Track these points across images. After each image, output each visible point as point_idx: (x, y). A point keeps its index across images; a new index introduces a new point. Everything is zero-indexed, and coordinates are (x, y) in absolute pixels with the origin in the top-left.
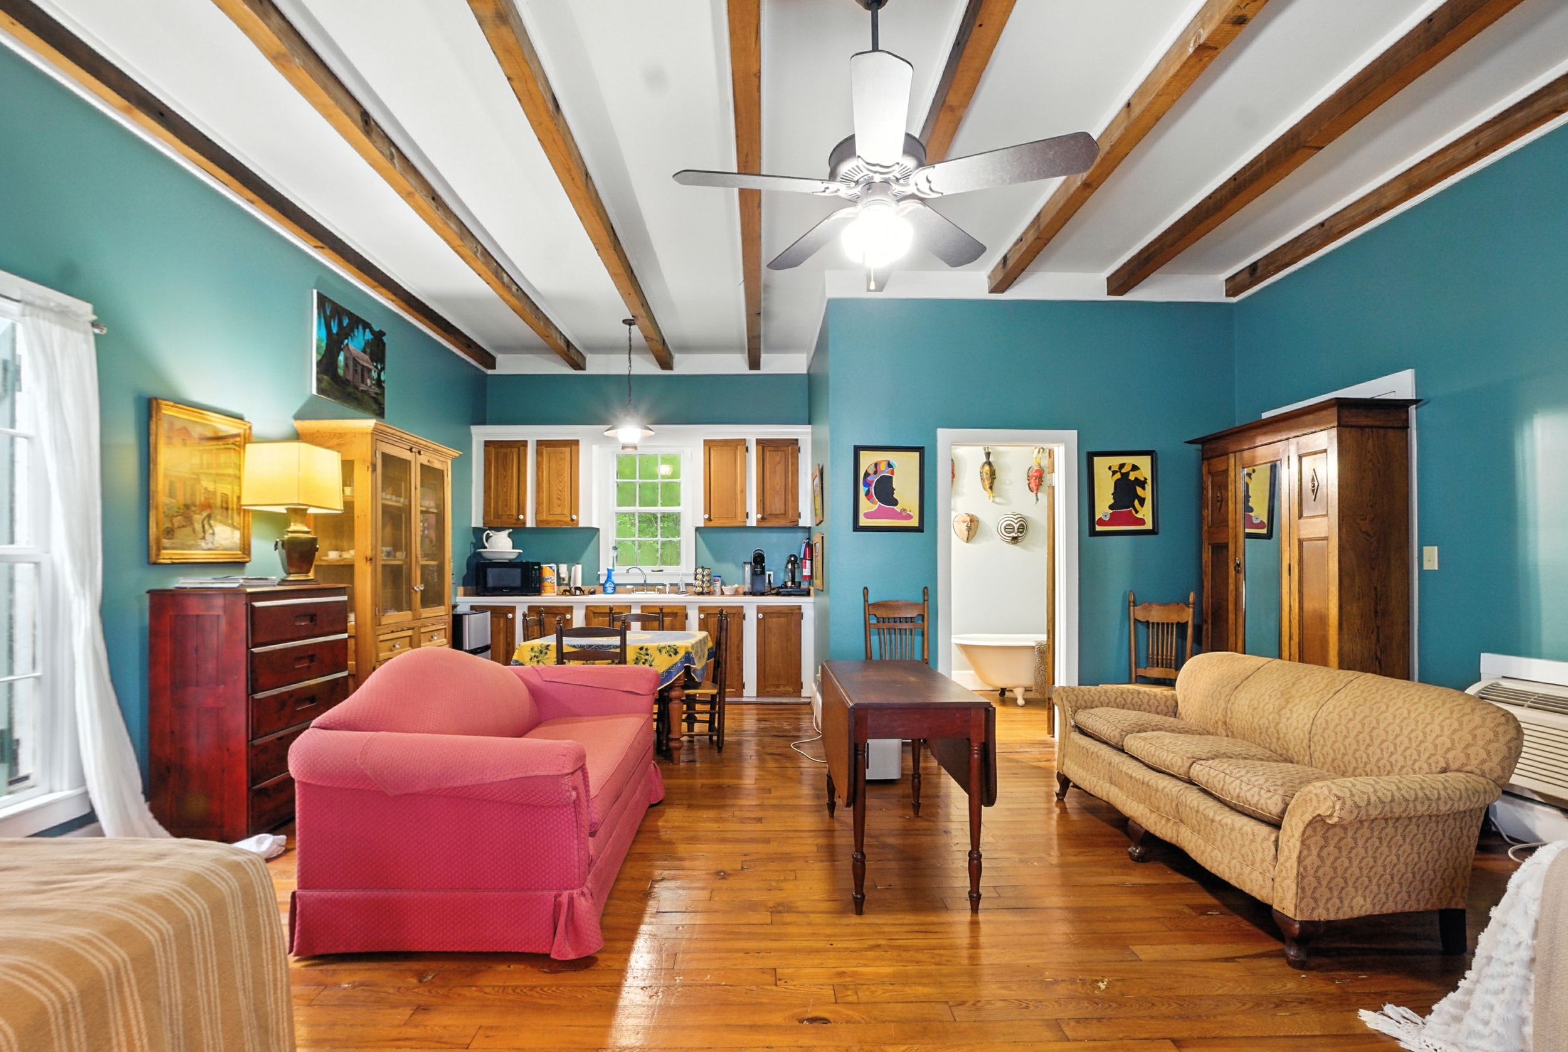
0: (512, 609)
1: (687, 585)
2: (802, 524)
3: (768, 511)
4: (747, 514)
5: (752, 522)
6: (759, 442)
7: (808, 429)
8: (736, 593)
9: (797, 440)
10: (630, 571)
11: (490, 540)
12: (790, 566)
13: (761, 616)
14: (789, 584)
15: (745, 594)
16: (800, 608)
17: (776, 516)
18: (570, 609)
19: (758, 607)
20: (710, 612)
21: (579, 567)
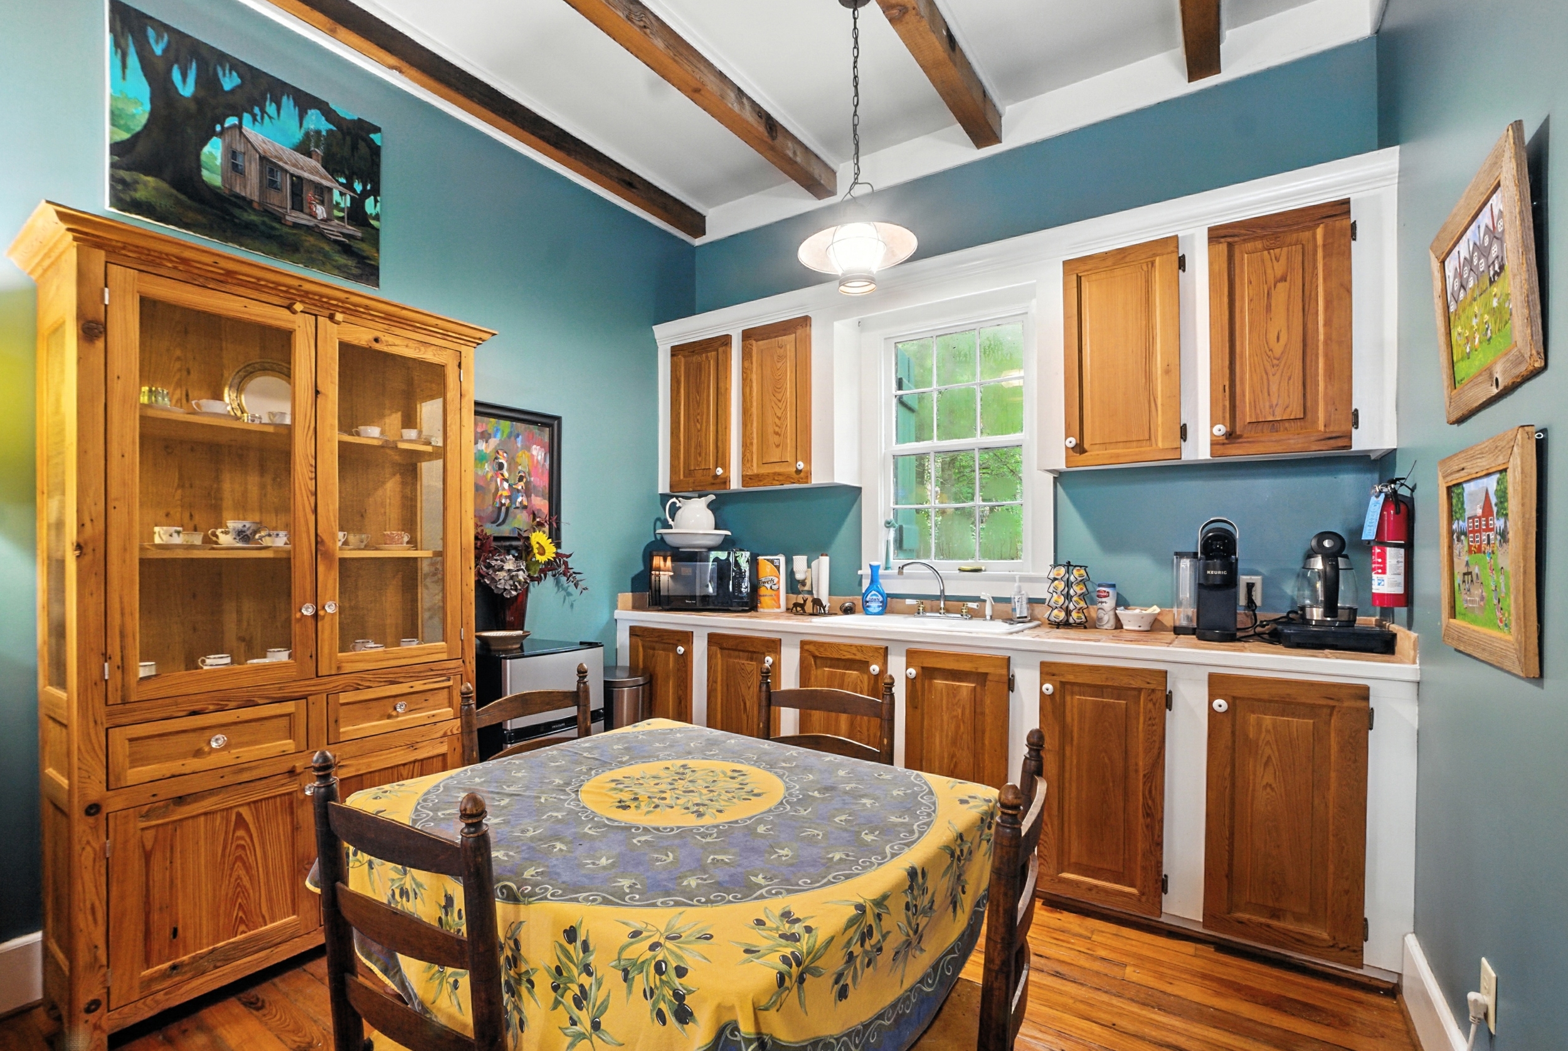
0: (686, 638)
1: (1032, 601)
2: (1363, 440)
3: (1247, 414)
4: (1183, 431)
5: (1199, 449)
6: (1216, 235)
7: (1388, 159)
8: (1155, 626)
9: (1346, 202)
10: (906, 570)
11: (679, 513)
12: (1318, 564)
13: (1220, 705)
14: (1317, 614)
15: (1178, 631)
16: (1362, 693)
17: (1274, 425)
18: (773, 646)
19: (1211, 676)
20: (1070, 678)
21: (825, 561)
